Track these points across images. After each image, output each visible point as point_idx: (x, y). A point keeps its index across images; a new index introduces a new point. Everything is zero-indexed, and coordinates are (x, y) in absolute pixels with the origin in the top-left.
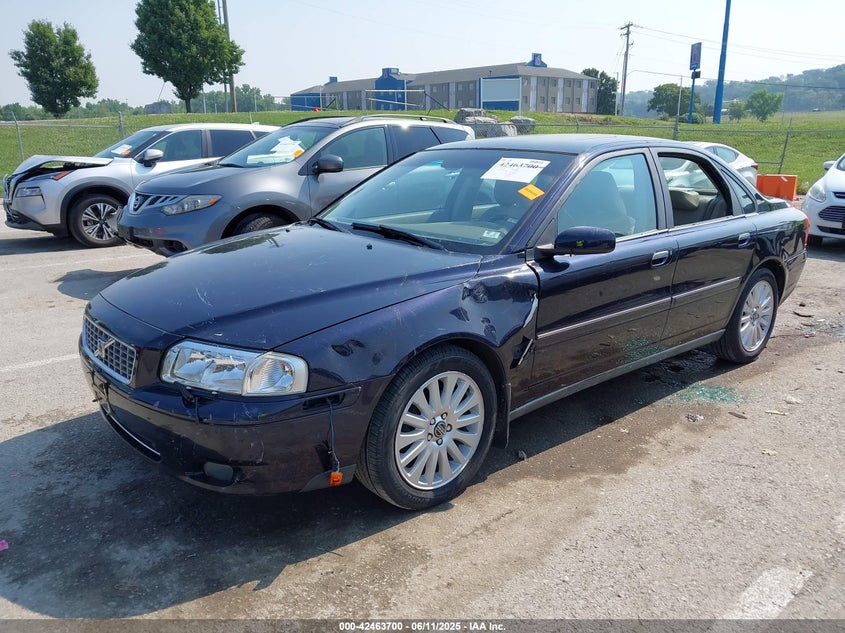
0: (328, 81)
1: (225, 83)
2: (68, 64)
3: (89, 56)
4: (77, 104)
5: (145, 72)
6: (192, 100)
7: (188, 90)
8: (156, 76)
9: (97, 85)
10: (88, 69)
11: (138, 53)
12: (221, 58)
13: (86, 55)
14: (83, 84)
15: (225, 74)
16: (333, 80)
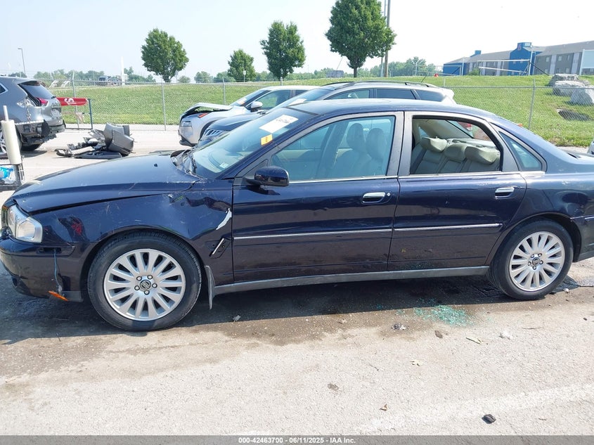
0: (474, 53)
1: (382, 56)
2: (291, 46)
3: (302, 42)
4: (291, 71)
5: (332, 50)
6: (358, 68)
7: (356, 62)
8: (338, 53)
9: (305, 60)
10: (301, 50)
11: (328, 39)
12: (379, 40)
13: (300, 41)
14: (297, 59)
15: (383, 51)
16: (478, 53)
